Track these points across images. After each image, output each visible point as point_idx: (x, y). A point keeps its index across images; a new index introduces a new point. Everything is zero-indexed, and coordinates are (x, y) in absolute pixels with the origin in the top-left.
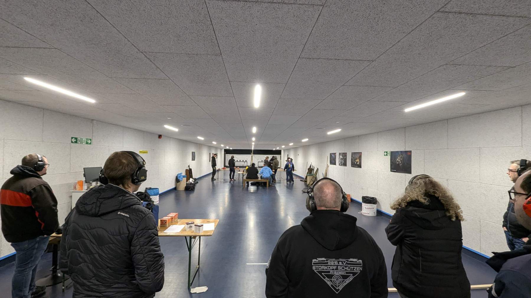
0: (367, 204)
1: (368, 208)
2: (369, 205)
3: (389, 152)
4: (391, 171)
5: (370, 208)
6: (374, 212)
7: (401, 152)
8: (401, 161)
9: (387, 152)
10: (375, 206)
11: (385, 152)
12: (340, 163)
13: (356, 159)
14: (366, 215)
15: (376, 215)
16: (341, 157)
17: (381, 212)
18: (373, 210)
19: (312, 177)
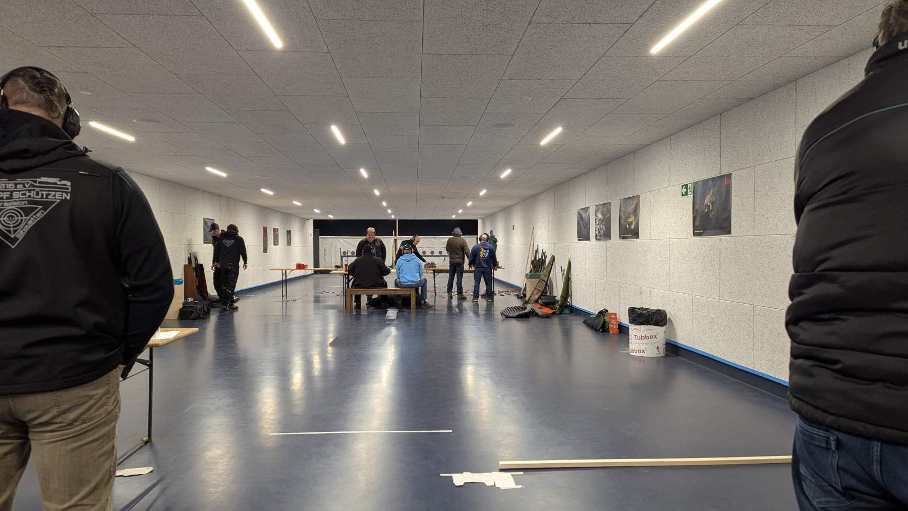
0: (639, 327)
1: (641, 338)
2: (643, 327)
3: (690, 185)
4: (695, 234)
5: (646, 337)
6: (658, 348)
7: (713, 179)
8: (712, 203)
9: (686, 186)
10: (659, 331)
11: (683, 186)
12: (597, 232)
13: (629, 217)
14: (638, 354)
15: (662, 354)
16: (600, 216)
17: (676, 346)
18: (654, 340)
19: (539, 279)
